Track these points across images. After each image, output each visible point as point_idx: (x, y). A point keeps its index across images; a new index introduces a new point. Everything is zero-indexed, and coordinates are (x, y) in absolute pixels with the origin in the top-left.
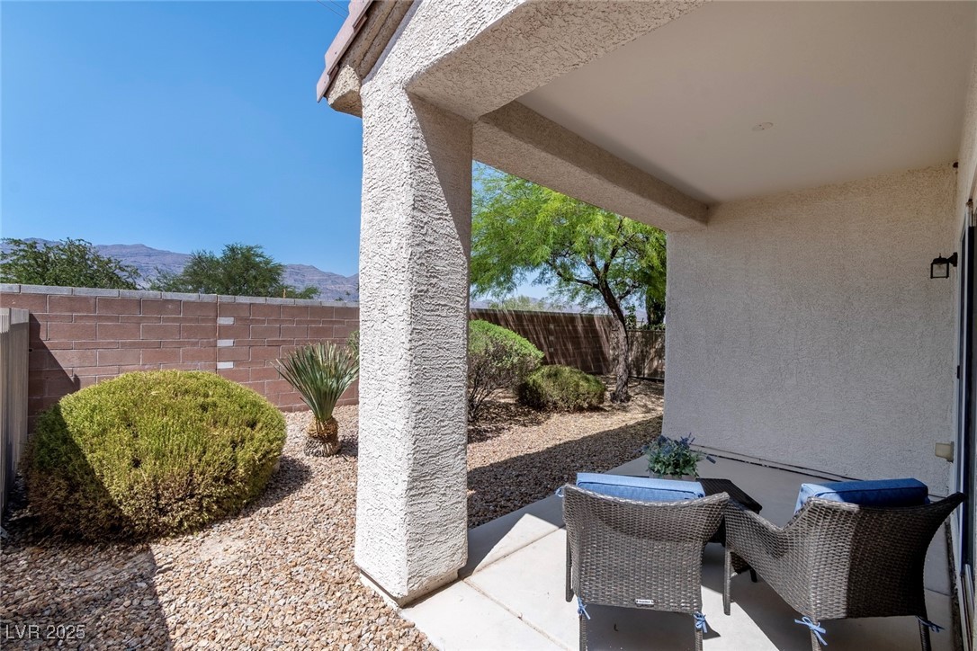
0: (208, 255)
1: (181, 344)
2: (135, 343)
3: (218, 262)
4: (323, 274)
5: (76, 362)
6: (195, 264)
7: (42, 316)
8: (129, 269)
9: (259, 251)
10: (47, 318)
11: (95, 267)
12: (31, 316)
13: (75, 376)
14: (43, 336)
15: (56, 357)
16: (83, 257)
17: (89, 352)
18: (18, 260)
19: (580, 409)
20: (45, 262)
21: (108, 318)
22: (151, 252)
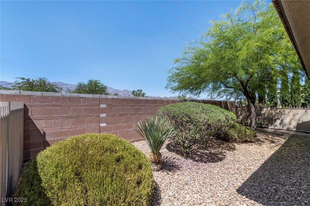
0: (83, 83)
1: (86, 116)
2: (68, 116)
3: (86, 85)
4: (114, 90)
5: (44, 125)
6: (79, 86)
7: (30, 105)
8: (59, 88)
9: (99, 82)
10: (31, 106)
11: (49, 87)
12: (25, 105)
13: (44, 132)
14: (30, 114)
15: (35, 124)
16: (44, 84)
17: (49, 121)
18: (24, 85)
19: (246, 142)
20: (32, 85)
21: (57, 106)
22: (63, 84)
